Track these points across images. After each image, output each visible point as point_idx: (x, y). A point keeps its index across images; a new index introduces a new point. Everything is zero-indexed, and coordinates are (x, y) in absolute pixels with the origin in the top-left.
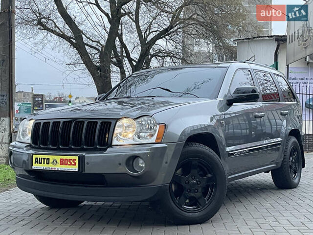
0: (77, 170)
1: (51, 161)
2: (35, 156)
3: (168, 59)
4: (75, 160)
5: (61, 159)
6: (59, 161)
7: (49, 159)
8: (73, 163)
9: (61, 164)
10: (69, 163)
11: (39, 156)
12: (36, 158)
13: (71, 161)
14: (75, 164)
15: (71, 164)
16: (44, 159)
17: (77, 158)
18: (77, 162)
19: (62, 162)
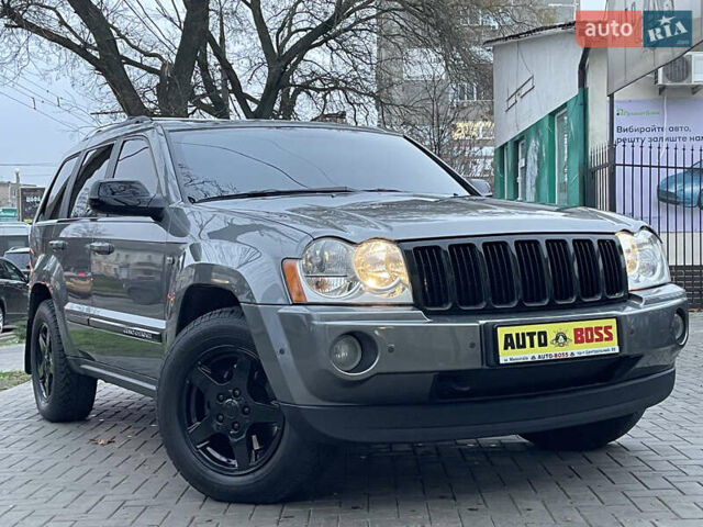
0: (617, 351)
1: (551, 337)
2: (502, 332)
3: (337, 96)
4: (610, 327)
5: (576, 330)
6: (571, 335)
7: (545, 333)
8: (605, 336)
9: (577, 342)
10: (596, 337)
11: (513, 331)
12: (508, 336)
13: (602, 332)
14: (610, 338)
15: (600, 340)
16: (531, 335)
17: (613, 322)
18: (614, 331)
19: (580, 336)
